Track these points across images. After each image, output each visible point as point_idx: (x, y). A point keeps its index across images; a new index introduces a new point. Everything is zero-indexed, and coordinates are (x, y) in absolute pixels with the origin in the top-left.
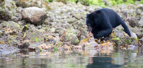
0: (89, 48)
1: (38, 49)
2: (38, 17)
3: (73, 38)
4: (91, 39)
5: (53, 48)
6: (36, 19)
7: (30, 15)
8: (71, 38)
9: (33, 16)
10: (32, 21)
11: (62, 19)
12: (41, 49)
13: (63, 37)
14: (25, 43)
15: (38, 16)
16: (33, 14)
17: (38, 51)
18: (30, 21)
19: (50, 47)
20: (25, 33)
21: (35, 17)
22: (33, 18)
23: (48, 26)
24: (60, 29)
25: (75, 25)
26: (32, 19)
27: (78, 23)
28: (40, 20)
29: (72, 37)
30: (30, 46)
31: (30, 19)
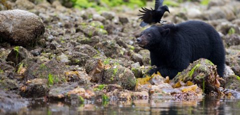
0: (161, 97)
1: (76, 99)
2: (28, 30)
3: (124, 76)
4: (156, 78)
5: (99, 97)
6: (24, 35)
7: (12, 27)
8: (120, 76)
9: (18, 29)
10: (15, 38)
11: (59, 35)
12: (82, 99)
13: (95, 73)
14: (36, 86)
15: (29, 28)
16: (17, 24)
17: (75, 102)
18: (12, 39)
19: (93, 94)
20: (22, 65)
21: (22, 30)
22: (19, 32)
23: (47, 50)
24: (82, 56)
25: (101, 49)
26: (15, 34)
27: (106, 43)
28: (32, 36)
29: (122, 74)
30: (50, 93)
31: (11, 34)
